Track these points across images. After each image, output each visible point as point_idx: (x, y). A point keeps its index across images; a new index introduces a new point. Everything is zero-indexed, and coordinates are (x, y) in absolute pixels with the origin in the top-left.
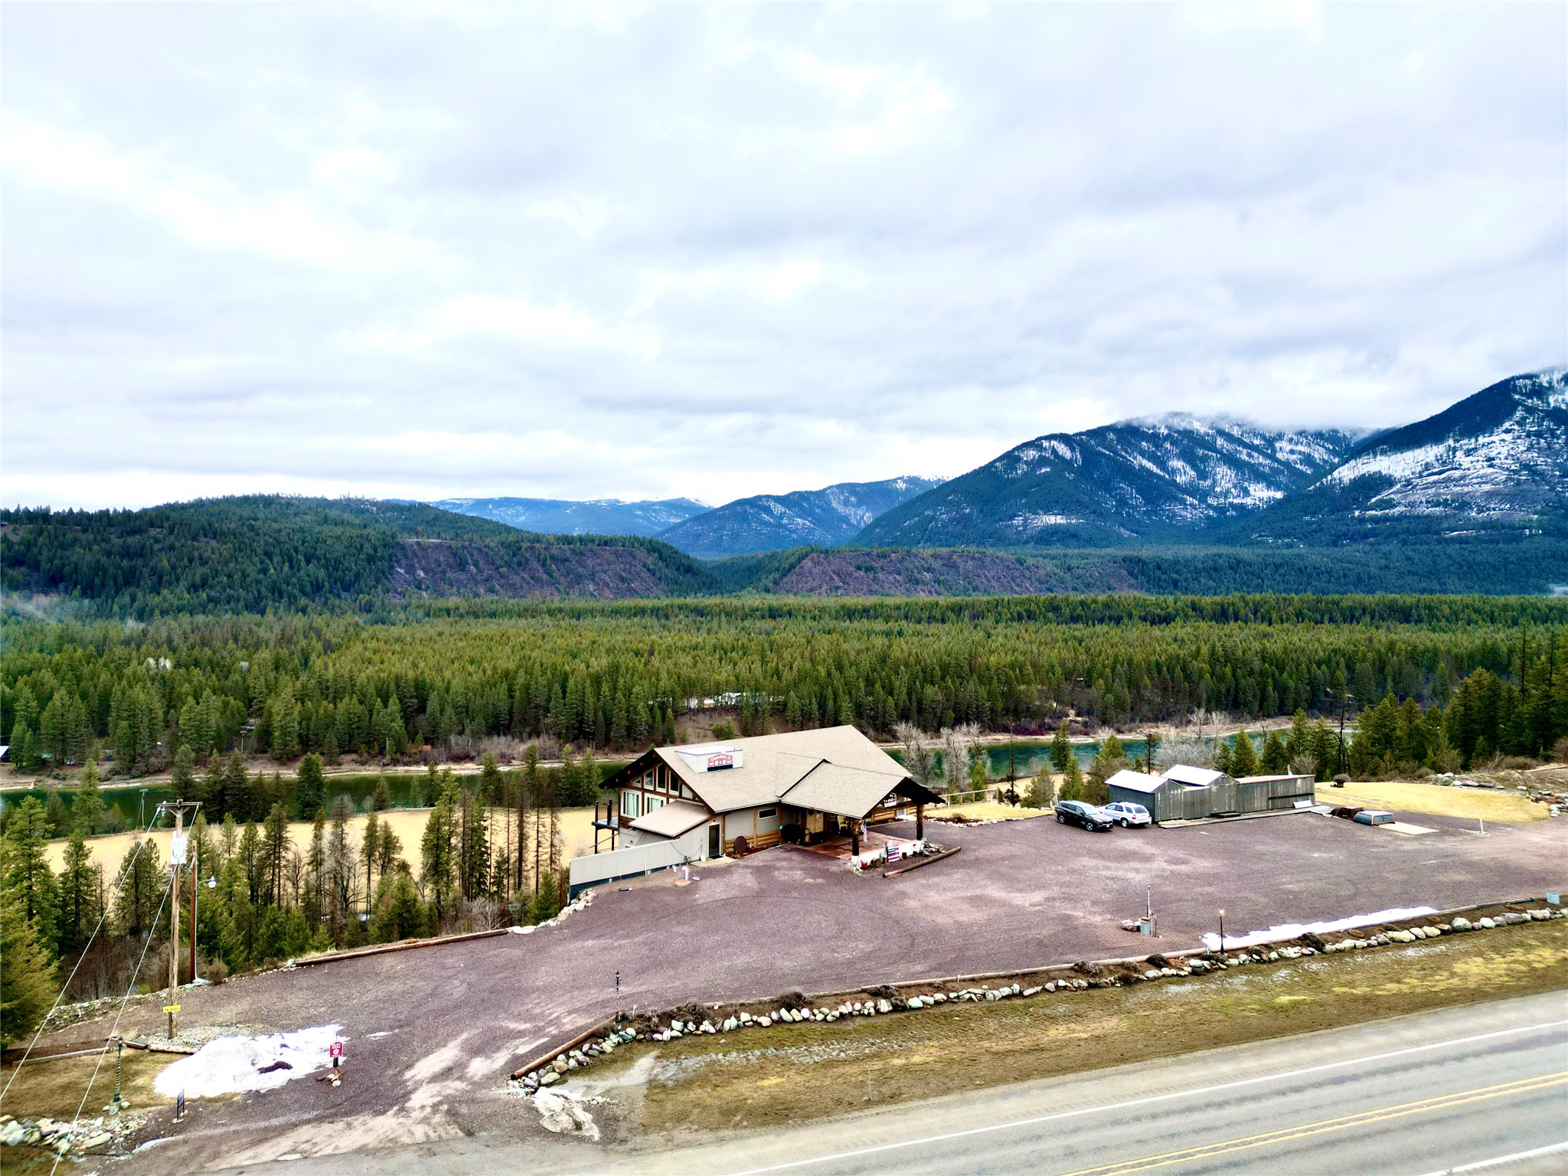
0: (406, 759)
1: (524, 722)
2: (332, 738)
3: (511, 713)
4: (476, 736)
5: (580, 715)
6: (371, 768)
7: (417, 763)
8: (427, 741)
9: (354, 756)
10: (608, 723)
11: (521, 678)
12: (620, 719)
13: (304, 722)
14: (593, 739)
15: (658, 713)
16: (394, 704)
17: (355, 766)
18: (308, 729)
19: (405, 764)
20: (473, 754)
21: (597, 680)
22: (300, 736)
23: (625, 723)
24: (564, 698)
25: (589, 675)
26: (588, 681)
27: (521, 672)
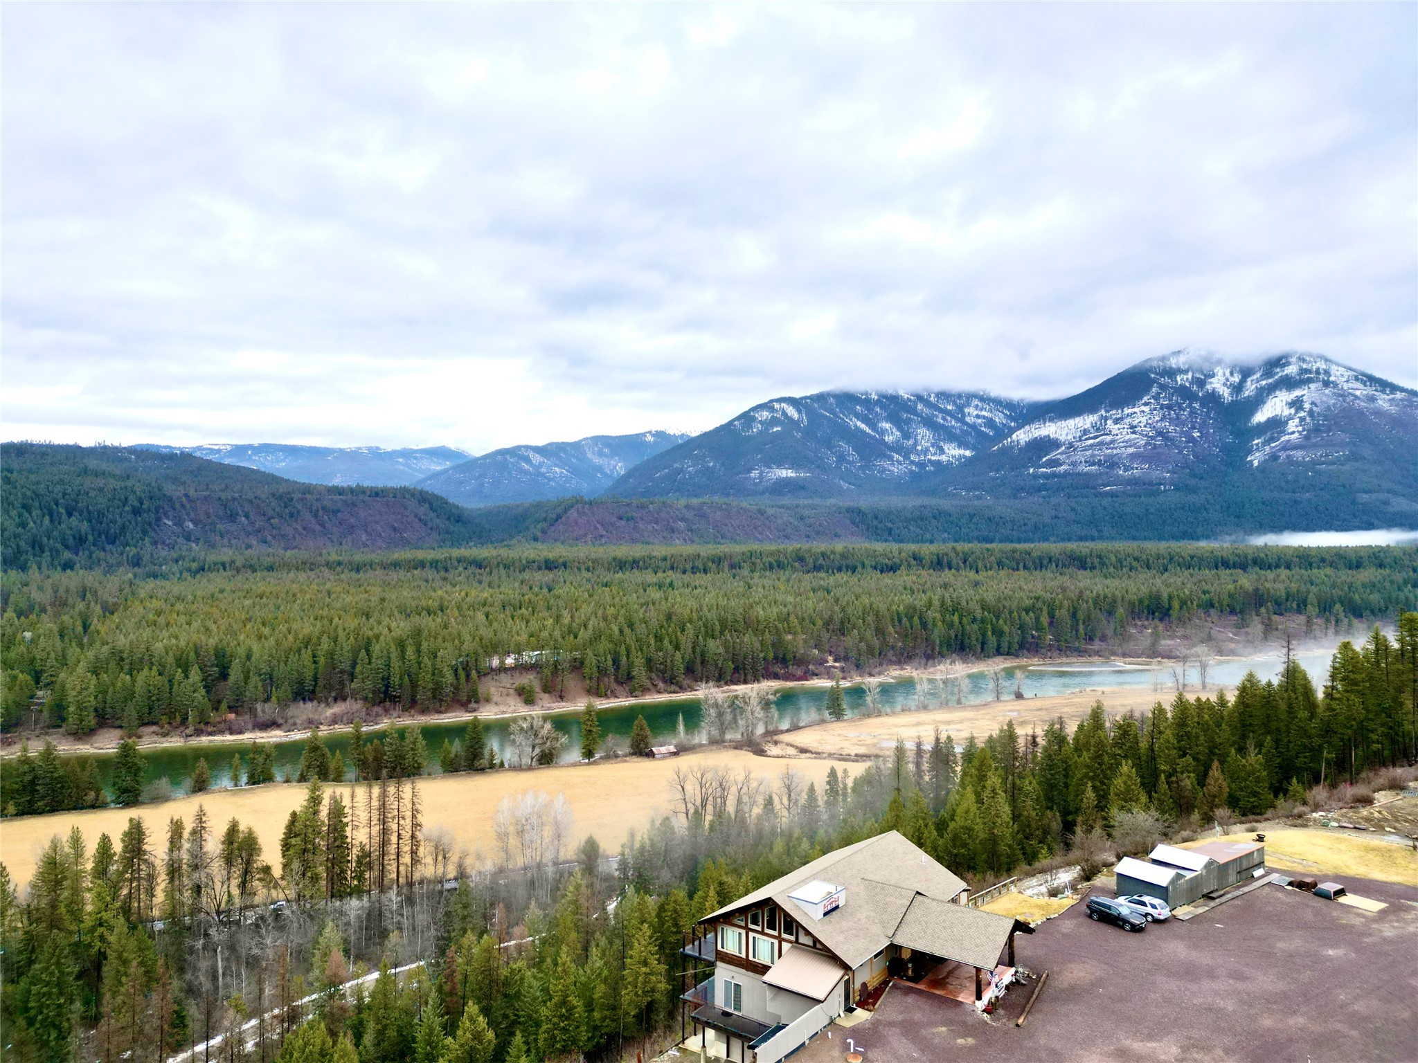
0: (210, 729)
1: (329, 687)
2: (131, 711)
3: (315, 679)
4: (283, 704)
5: (386, 679)
6: (172, 739)
7: (222, 732)
8: (231, 708)
9: (154, 728)
10: (414, 685)
11: (325, 645)
12: (425, 679)
13: (100, 696)
14: (399, 702)
15: (462, 674)
16: (195, 675)
17: (155, 738)
18: (105, 702)
19: (210, 734)
20: (280, 721)
21: (401, 645)
22: (96, 710)
23: (431, 686)
24: (370, 663)
25: (394, 639)
26: (392, 645)
27: (325, 638)
